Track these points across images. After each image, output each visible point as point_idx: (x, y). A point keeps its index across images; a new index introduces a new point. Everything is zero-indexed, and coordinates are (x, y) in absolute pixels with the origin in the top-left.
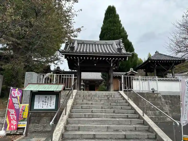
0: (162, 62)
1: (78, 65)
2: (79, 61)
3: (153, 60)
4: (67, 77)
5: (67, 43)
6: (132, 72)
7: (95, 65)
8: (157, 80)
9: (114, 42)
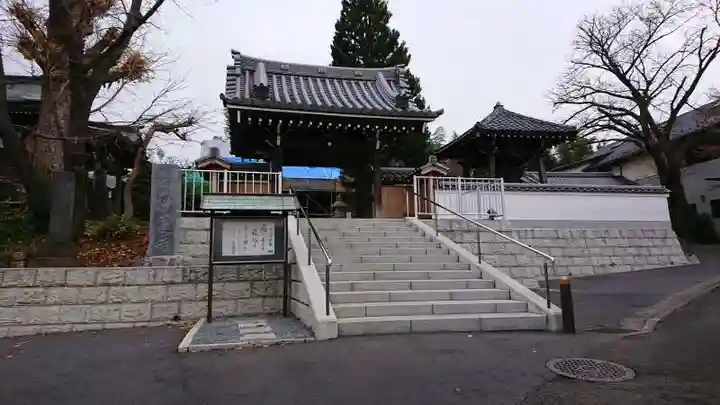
1: (278, 143)
2: (279, 131)
5: (231, 72)
6: (434, 165)
7: (330, 144)
8: (503, 188)
9: (381, 75)
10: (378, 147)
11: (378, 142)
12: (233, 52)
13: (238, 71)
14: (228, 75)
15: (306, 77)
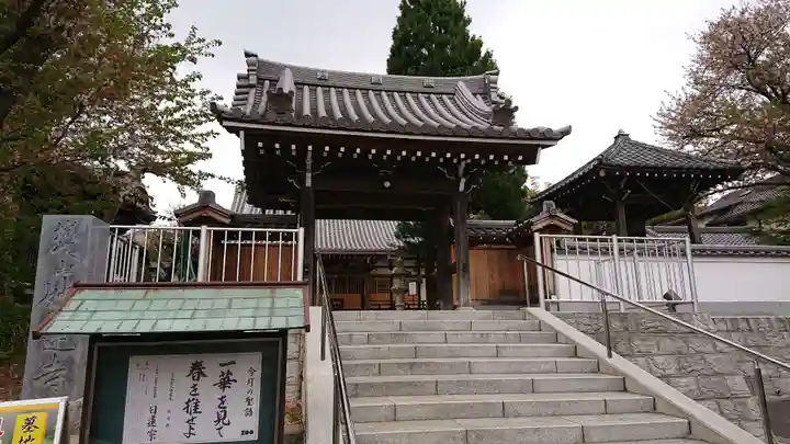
0: (652, 174)
1: (309, 183)
2: (309, 167)
3: (620, 167)
4: (254, 242)
5: (243, 83)
6: (551, 217)
7: (387, 184)
8: (688, 251)
9: (462, 84)
10: (462, 188)
11: (463, 181)
12: (247, 55)
13: (253, 80)
14: (238, 87)
15: (352, 90)
